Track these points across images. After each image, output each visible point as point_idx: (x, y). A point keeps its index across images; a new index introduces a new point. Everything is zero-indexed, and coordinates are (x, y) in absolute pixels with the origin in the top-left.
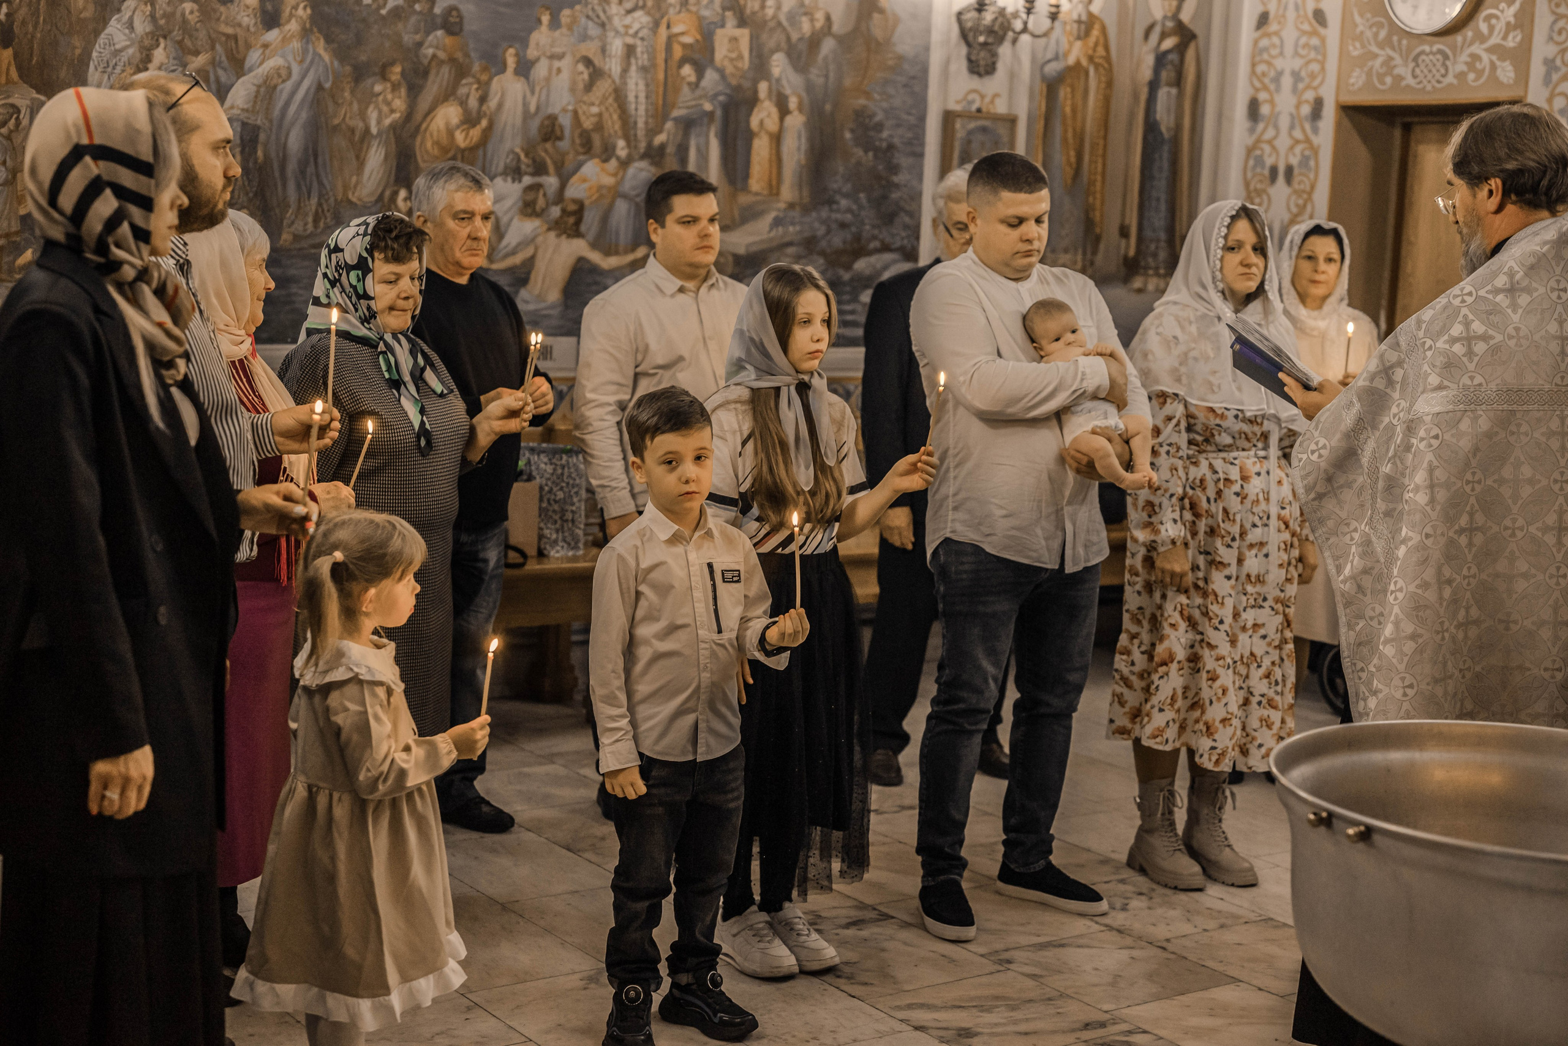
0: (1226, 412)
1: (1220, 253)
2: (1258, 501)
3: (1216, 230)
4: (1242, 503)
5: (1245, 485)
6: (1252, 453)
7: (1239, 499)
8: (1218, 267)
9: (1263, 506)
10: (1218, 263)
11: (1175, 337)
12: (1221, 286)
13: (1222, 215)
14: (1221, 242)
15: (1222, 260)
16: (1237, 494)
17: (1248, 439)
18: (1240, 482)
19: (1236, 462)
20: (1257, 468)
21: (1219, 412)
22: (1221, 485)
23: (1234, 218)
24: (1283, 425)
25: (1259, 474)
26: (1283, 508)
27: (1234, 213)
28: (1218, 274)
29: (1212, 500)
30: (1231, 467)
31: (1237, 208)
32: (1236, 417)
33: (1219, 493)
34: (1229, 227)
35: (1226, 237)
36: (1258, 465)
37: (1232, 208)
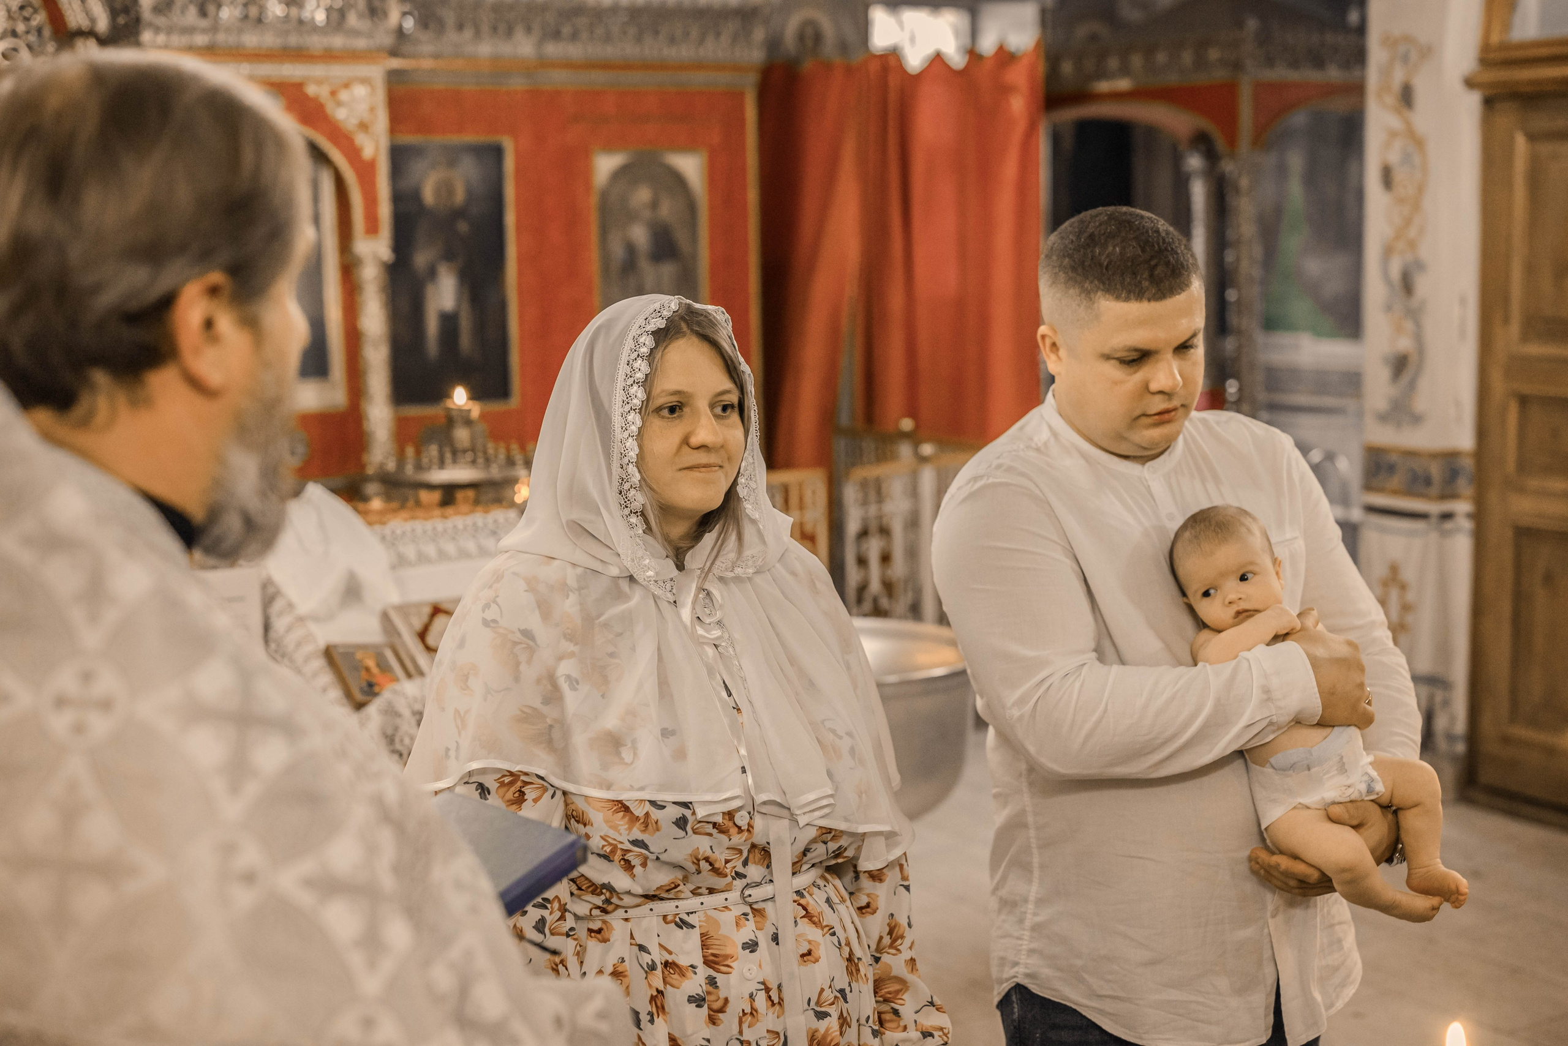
0: (655, 814)
1: (635, 419)
2: (754, 1012)
3: (623, 369)
4: (712, 1020)
5: (720, 979)
6: (734, 895)
7: (705, 1011)
8: (633, 454)
9: (768, 1020)
10: (631, 444)
11: (527, 634)
12: (639, 499)
13: (634, 331)
14: (639, 393)
15: (640, 436)
16: (698, 1001)
17: (716, 871)
18: (703, 971)
19: (690, 919)
20: (748, 931)
21: (639, 812)
22: (657, 980)
23: (663, 336)
24: (802, 821)
25: (752, 946)
26: (821, 1016)
27: (661, 324)
28: (632, 469)
29: (644, 1018)
30: (680, 933)
31: (666, 313)
32: (681, 823)
33: (658, 999)
34: (651, 357)
35: (647, 382)
36: (751, 925)
37: (658, 312)
